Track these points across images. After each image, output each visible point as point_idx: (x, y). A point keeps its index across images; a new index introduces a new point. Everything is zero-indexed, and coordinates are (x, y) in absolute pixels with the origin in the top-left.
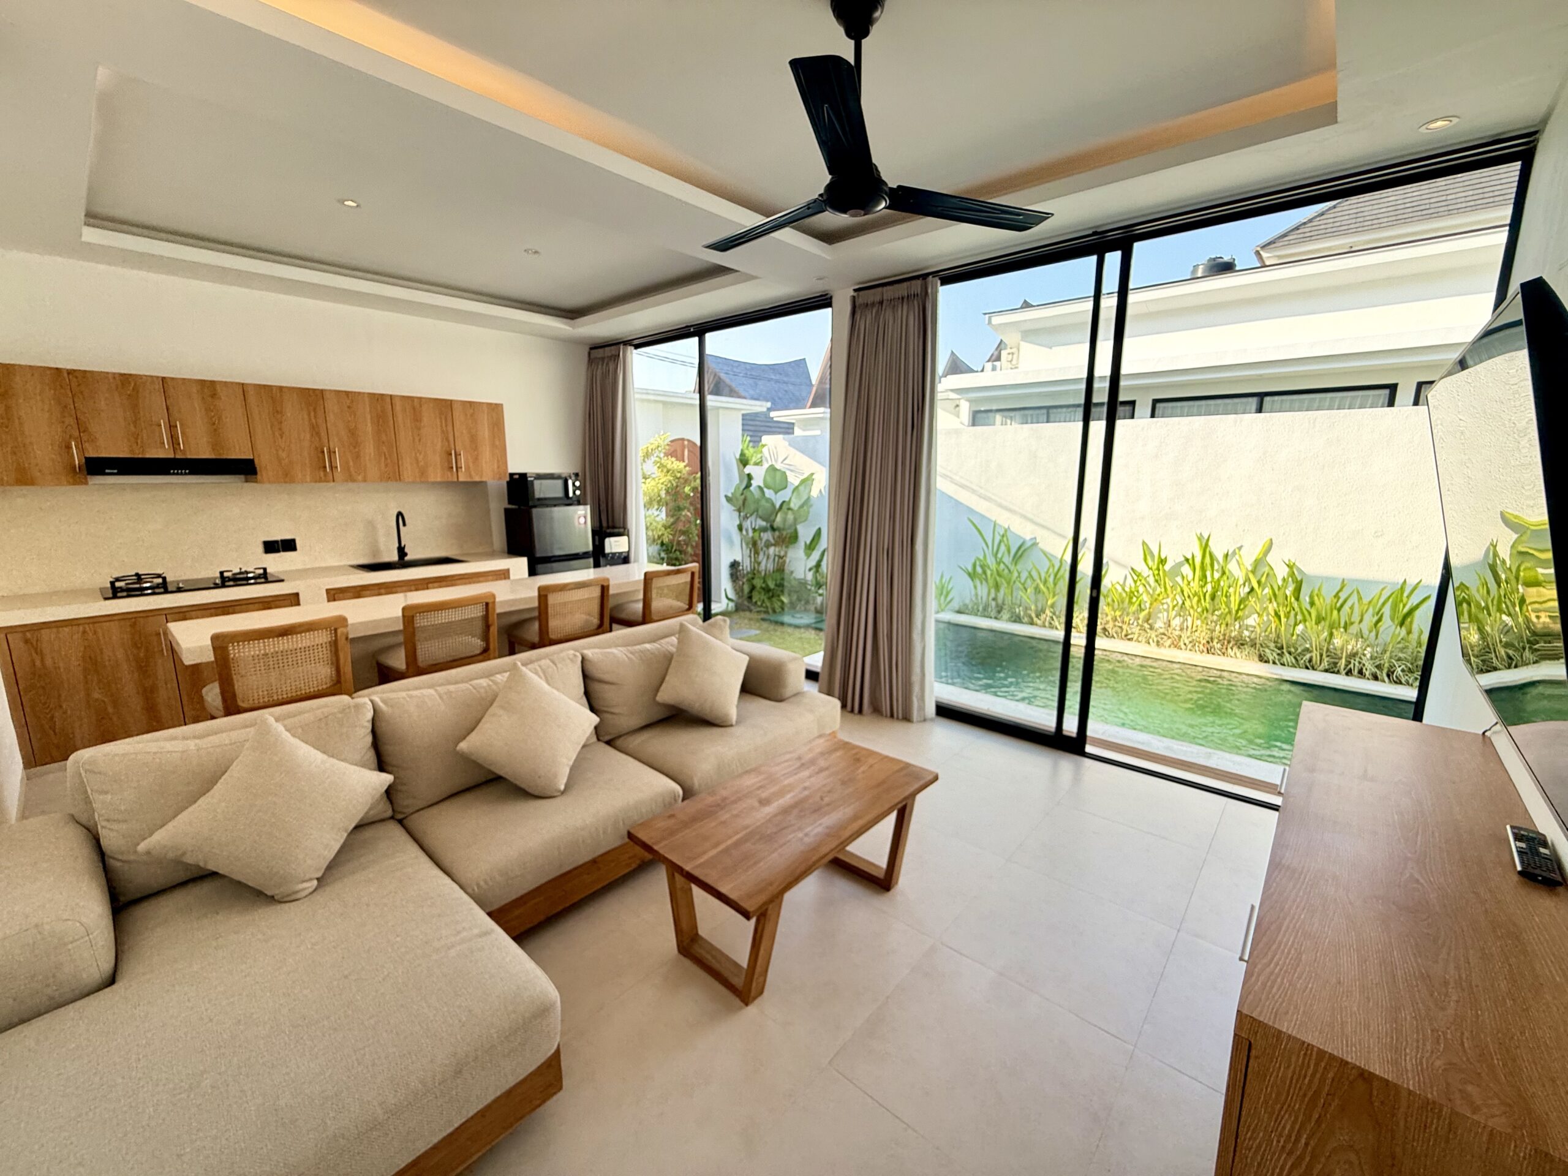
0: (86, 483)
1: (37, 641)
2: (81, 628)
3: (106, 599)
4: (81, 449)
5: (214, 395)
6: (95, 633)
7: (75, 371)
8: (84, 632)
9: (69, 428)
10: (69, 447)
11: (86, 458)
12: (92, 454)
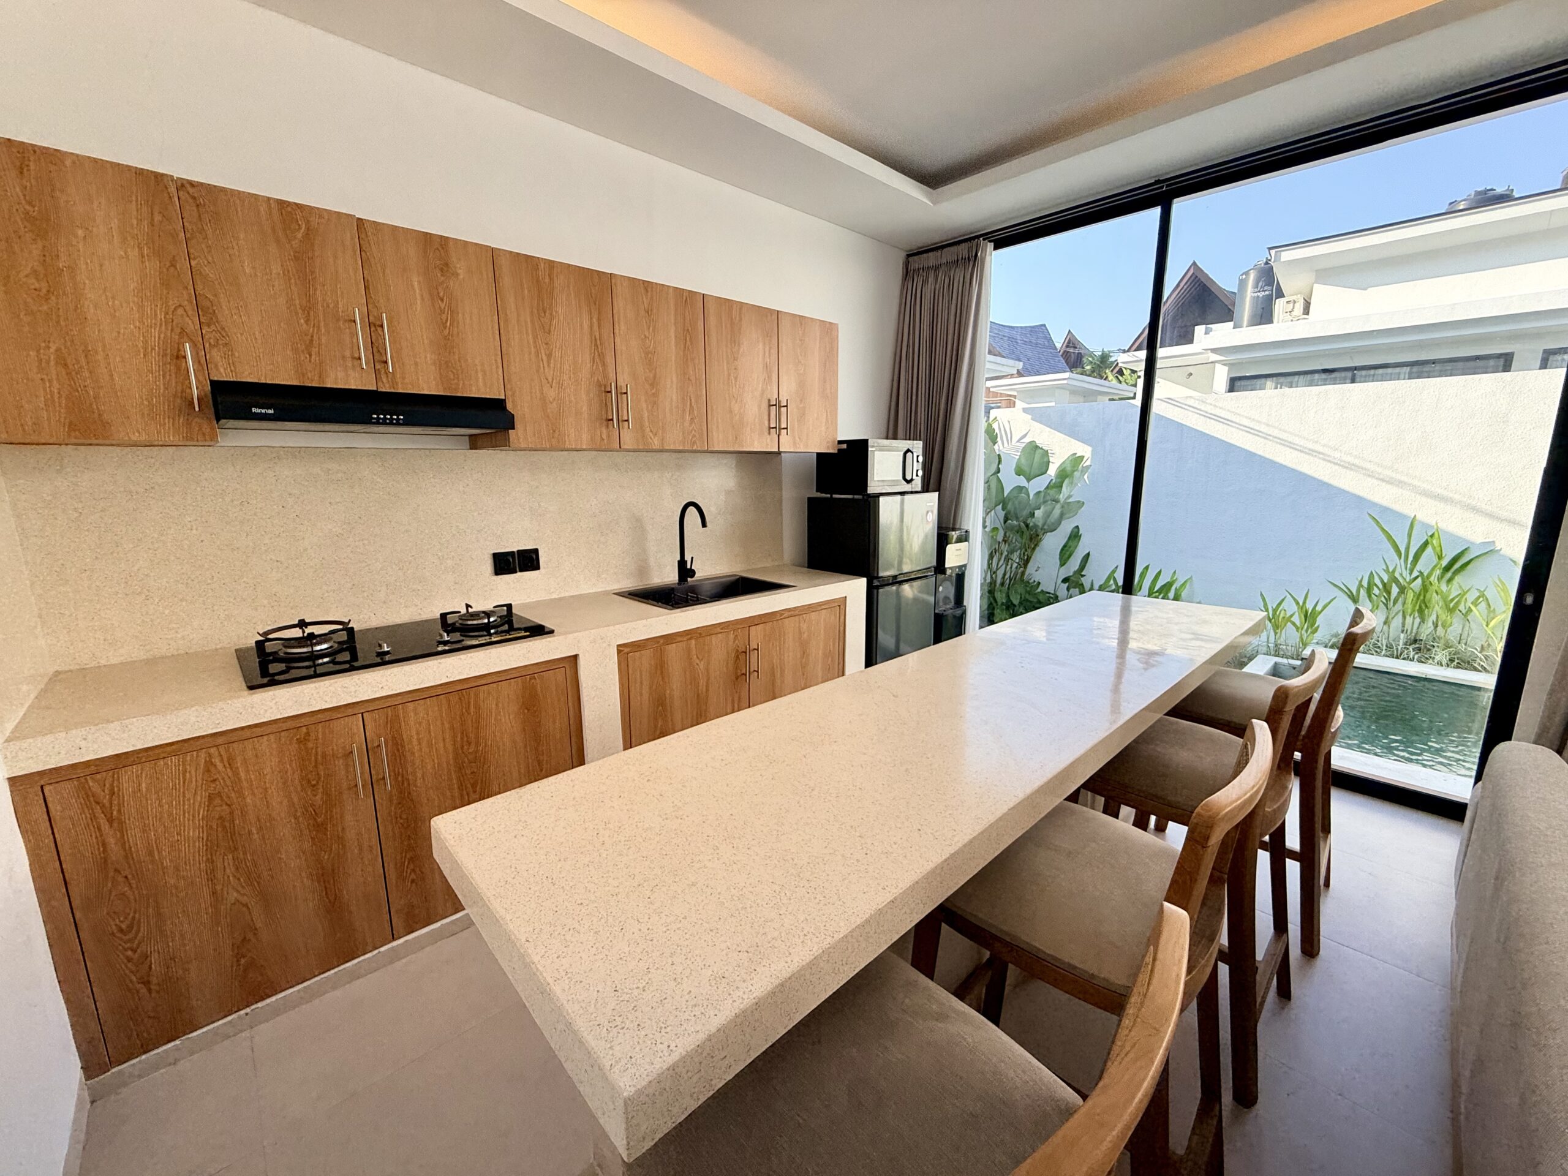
0: (213, 438)
1: (112, 793)
2: (203, 754)
3: (251, 688)
4: (203, 364)
5: (445, 267)
6: (231, 762)
7: (192, 184)
8: (209, 764)
9: (180, 311)
10: (180, 357)
11: (213, 383)
12: (224, 375)
